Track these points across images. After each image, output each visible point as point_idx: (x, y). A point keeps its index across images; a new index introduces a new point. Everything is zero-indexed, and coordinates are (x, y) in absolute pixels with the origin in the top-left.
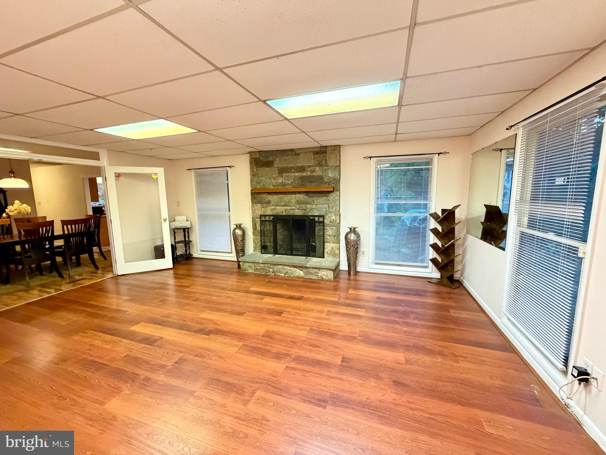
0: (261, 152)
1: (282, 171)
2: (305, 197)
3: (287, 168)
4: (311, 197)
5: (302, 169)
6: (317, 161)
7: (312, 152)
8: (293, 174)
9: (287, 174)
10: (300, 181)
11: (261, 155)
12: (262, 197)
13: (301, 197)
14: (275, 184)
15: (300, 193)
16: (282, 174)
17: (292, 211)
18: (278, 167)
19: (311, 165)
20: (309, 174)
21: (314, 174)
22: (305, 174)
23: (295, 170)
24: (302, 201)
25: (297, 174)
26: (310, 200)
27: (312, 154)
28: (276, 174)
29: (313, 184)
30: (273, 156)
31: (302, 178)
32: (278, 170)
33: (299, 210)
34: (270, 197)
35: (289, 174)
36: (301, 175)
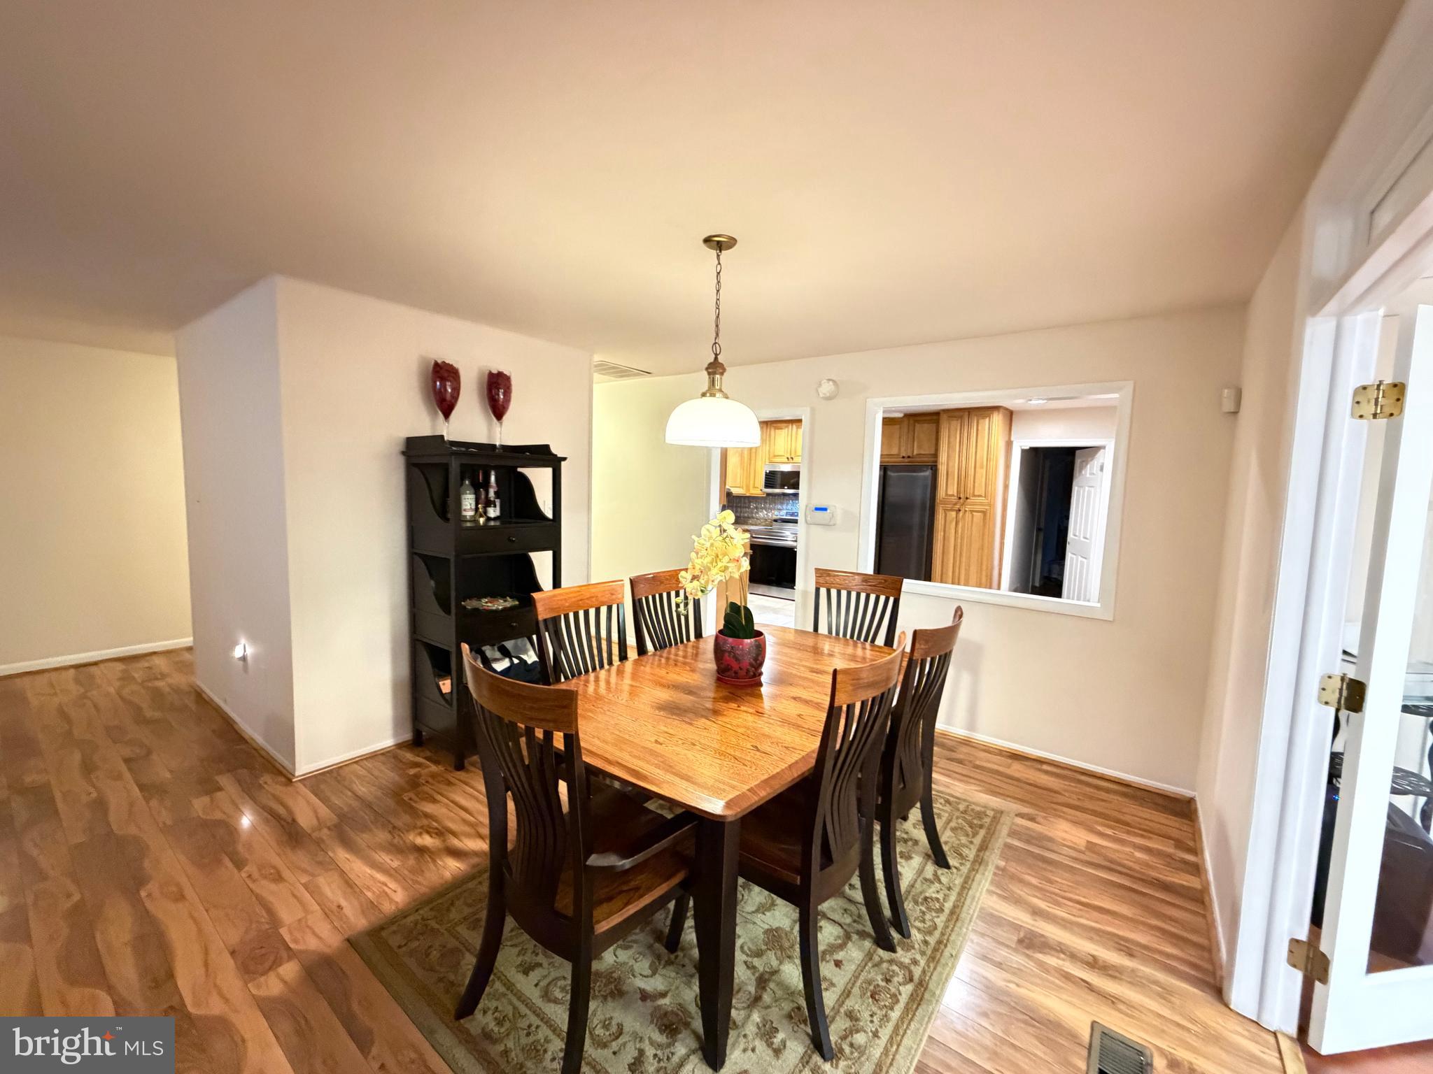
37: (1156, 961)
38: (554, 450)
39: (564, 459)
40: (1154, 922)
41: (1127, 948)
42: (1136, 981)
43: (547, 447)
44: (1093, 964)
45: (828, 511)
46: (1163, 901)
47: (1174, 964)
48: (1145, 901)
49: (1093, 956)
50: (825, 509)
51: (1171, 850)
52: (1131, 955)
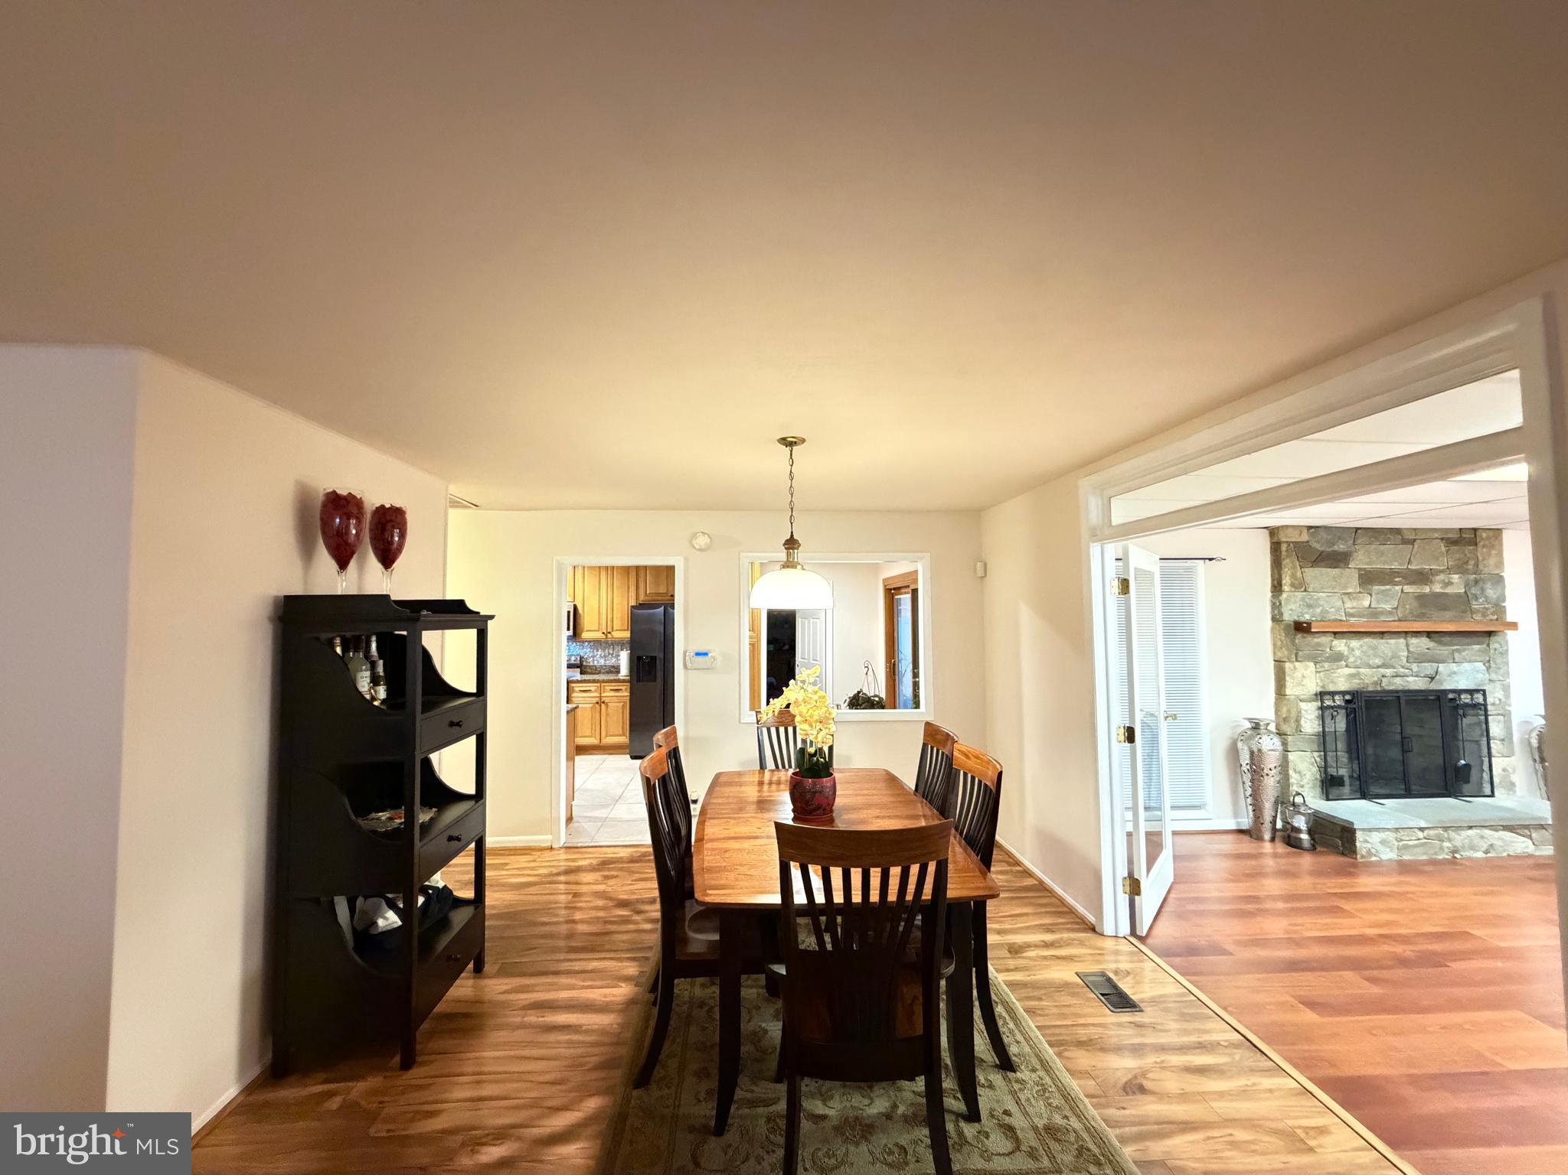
0: (1313, 530)
1: (1368, 579)
2: (1432, 644)
3: (1382, 572)
4: (1445, 644)
5: (1422, 577)
6: (1454, 561)
7: (1442, 539)
8: (1398, 588)
9: (1383, 588)
10: (1415, 604)
11: (1312, 535)
12: (1319, 644)
13: (1421, 644)
14: (1351, 611)
15: (1417, 634)
16: (1370, 587)
17: (1398, 678)
18: (1360, 569)
19: (1442, 568)
20: (1438, 591)
21: (1449, 590)
22: (1427, 590)
23: (1403, 577)
24: (1424, 655)
25: (1408, 589)
26: (1444, 651)
27: (1442, 544)
28: (1353, 586)
29: (1447, 612)
30: (1347, 541)
31: (1420, 597)
32: (1360, 576)
33: (1417, 676)
34: (1340, 645)
35: (1388, 587)
36: (1418, 591)
37: (1064, 929)
38: (471, 605)
39: (492, 617)
40: (1043, 910)
41: (1048, 929)
42: (1068, 943)
43: (461, 603)
44: (1047, 945)
45: (710, 655)
46: (1034, 897)
47: (1069, 926)
48: (1027, 901)
49: (1042, 941)
50: (706, 654)
51: (1008, 868)
52: (1052, 931)
